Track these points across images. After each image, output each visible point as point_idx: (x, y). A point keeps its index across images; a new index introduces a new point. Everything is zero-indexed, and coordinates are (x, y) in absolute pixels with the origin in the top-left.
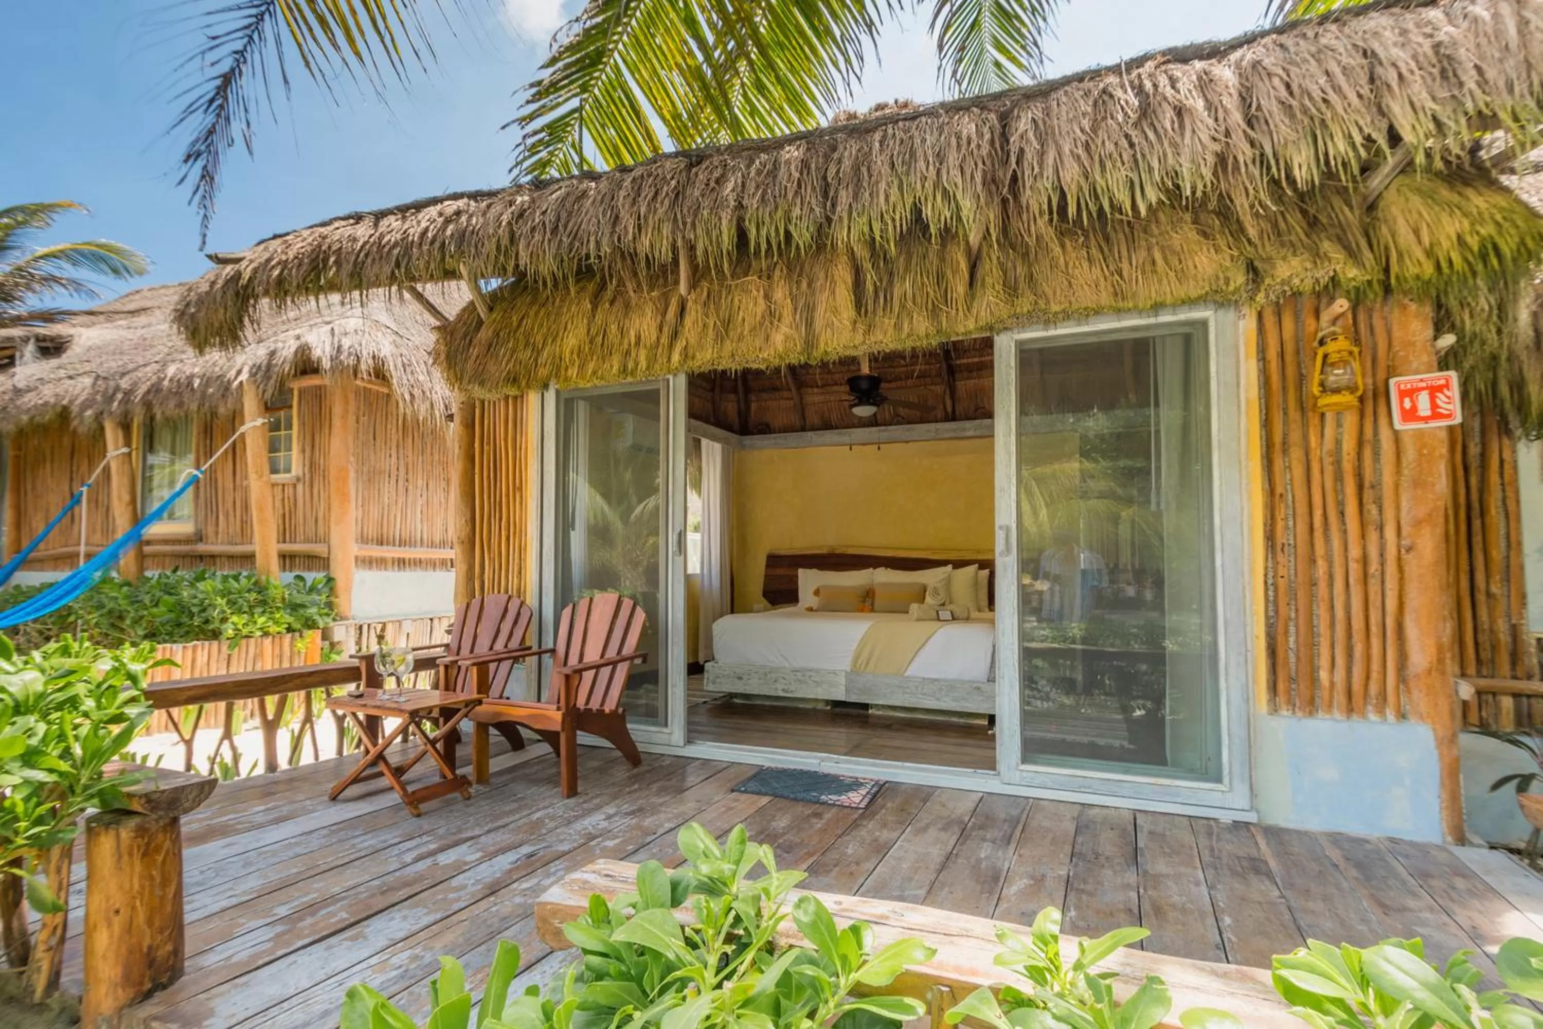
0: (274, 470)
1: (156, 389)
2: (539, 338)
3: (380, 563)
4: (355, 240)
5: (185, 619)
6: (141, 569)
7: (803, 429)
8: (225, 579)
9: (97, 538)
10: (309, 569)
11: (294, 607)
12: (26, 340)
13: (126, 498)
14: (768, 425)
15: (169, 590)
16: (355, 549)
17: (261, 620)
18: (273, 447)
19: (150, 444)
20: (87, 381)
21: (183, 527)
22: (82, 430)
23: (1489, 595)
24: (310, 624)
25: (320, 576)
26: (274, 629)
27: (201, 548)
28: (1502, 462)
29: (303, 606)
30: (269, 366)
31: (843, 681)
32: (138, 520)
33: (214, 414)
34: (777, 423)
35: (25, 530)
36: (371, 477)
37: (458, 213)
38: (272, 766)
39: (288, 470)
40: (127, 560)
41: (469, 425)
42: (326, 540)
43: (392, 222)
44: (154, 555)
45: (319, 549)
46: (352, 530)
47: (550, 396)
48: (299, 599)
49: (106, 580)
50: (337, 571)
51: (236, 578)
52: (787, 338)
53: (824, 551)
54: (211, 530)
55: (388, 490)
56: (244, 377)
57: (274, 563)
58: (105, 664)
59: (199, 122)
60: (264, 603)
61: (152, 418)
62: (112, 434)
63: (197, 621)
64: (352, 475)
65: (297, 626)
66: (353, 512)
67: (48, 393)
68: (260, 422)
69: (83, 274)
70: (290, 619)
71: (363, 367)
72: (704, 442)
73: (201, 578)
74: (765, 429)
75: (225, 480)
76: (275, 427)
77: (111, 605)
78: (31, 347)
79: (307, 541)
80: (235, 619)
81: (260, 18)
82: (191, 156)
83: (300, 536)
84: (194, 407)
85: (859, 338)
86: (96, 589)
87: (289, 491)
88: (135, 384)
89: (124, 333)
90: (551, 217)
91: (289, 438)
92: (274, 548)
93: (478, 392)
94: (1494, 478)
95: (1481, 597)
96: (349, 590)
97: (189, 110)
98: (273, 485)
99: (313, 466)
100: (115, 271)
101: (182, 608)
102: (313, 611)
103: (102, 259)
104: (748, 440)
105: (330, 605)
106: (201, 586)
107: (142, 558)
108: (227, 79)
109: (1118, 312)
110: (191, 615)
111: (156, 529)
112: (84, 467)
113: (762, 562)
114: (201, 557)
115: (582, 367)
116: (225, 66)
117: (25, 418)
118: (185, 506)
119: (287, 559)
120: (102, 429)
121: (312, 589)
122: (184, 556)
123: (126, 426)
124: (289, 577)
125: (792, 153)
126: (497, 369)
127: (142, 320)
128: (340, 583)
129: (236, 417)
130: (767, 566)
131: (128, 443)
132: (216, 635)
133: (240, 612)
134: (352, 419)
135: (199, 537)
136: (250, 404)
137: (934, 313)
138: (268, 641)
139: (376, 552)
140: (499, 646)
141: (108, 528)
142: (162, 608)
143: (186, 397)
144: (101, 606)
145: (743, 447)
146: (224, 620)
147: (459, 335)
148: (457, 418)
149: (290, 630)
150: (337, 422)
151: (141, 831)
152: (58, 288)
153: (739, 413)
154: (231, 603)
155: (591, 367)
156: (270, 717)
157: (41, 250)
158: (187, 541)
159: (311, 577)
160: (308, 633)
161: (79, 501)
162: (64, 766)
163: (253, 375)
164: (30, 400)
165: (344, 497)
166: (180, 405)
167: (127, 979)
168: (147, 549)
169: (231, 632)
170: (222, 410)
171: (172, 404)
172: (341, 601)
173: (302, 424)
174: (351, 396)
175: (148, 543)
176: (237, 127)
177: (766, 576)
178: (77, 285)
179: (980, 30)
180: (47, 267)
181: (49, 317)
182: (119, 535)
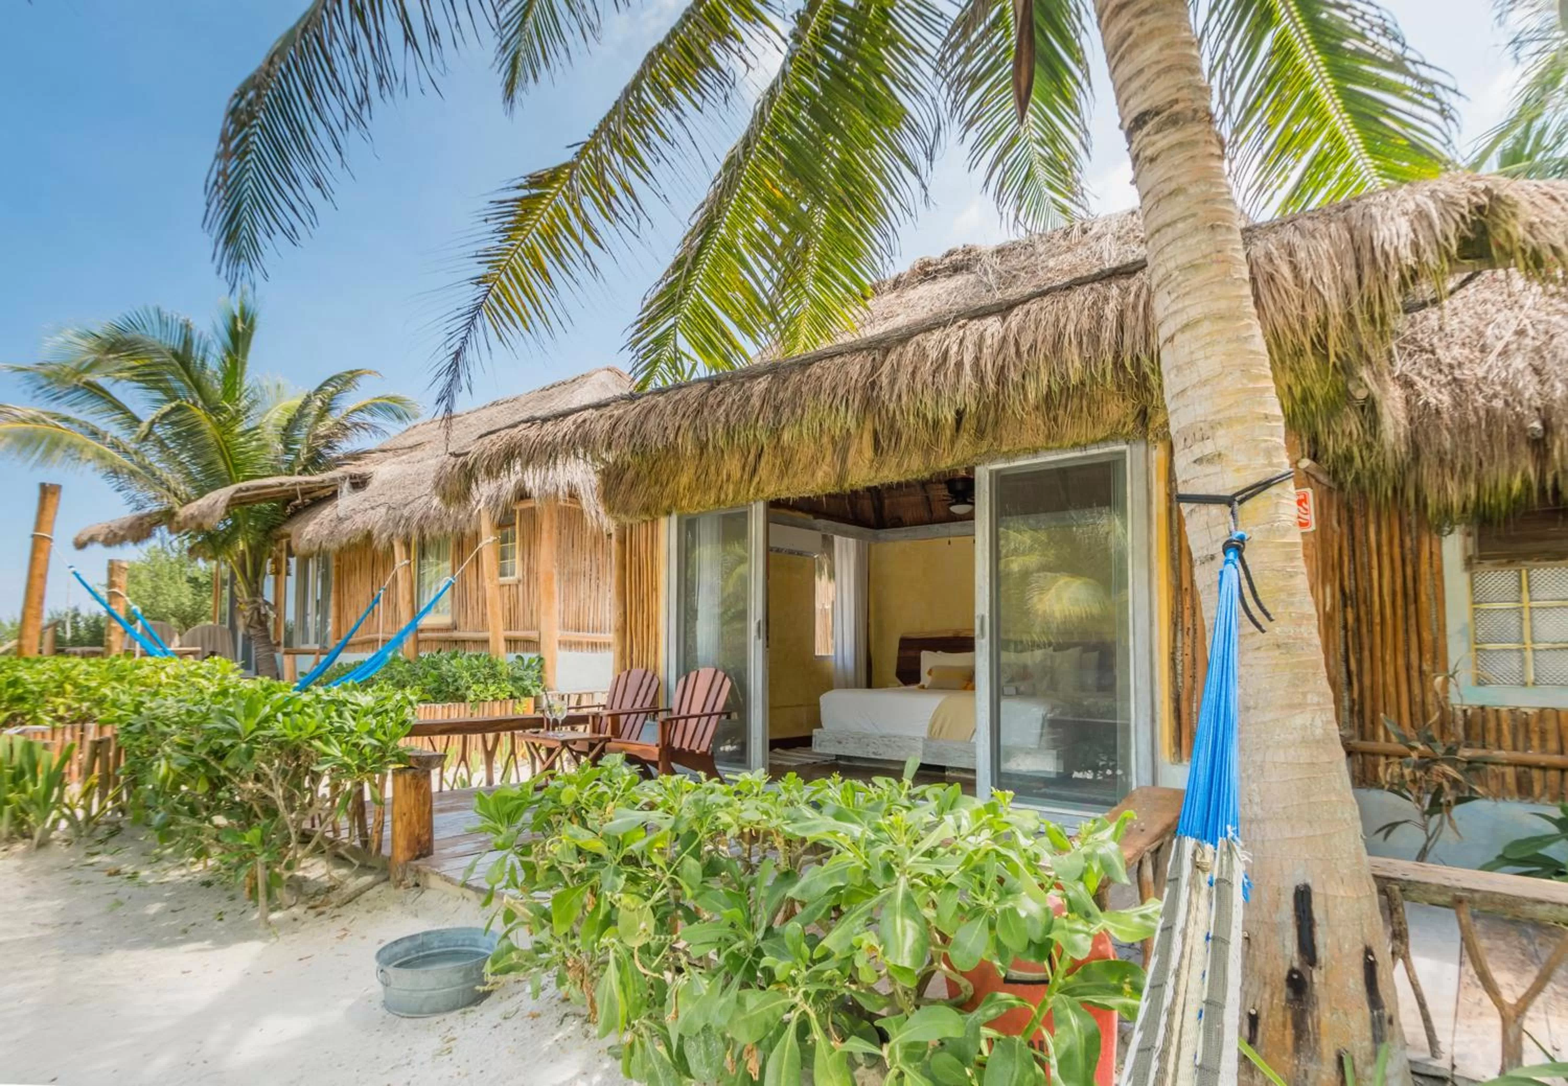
0: (503, 574)
1: (425, 517)
2: (665, 477)
3: (578, 645)
4: (528, 439)
5: (444, 688)
6: (417, 651)
7: (932, 522)
8: (469, 658)
9: (389, 627)
10: (527, 650)
11: (516, 680)
12: (343, 479)
13: (408, 597)
14: (900, 519)
15: (435, 666)
16: (558, 634)
17: (492, 688)
18: (503, 556)
19: (423, 554)
20: (383, 510)
21: (445, 619)
22: (380, 548)
23: (1421, 672)
24: (526, 693)
25: (534, 655)
26: (501, 696)
27: (456, 634)
28: (1431, 553)
29: (521, 679)
30: (498, 497)
31: (920, 745)
32: (416, 615)
33: (463, 534)
34: (908, 516)
35: (343, 622)
36: (571, 578)
37: (584, 421)
38: (490, 782)
39: (513, 574)
40: (408, 644)
41: (622, 542)
42: (537, 628)
43: (549, 426)
44: (425, 641)
45: (533, 635)
46: (556, 619)
47: (674, 518)
48: (518, 673)
49: (395, 659)
50: (545, 654)
51: (477, 658)
52: (826, 474)
53: (950, 634)
54: (462, 621)
55: (583, 587)
56: (481, 506)
57: (502, 645)
58: (398, 696)
59: (443, 381)
60: (494, 676)
61: (424, 538)
62: (399, 551)
63: (451, 689)
64: (556, 578)
65: (516, 694)
66: (557, 606)
67: (359, 521)
68: (492, 538)
69: (379, 420)
70: (510, 688)
71: (561, 493)
72: (837, 539)
73: (454, 657)
74: (898, 523)
75: (471, 583)
76: (504, 540)
77: (399, 677)
78: (346, 485)
79: (526, 629)
80: (474, 687)
81: (474, 318)
82: (440, 400)
83: (521, 626)
84: (450, 529)
85: (873, 474)
86: (390, 666)
87: (514, 589)
88: (412, 512)
89: (405, 467)
90: (630, 426)
91: (513, 547)
92: (502, 634)
93: (625, 519)
94: (1424, 567)
95: (1415, 674)
96: (554, 668)
97: (438, 375)
98: (503, 586)
99: (529, 570)
100: (399, 417)
101: (441, 679)
102: (527, 683)
103: (391, 409)
104: (882, 533)
105: (540, 679)
106: (453, 662)
107: (418, 642)
108: (458, 354)
109: (1048, 449)
110: (448, 685)
111: (427, 621)
112: (381, 574)
113: (896, 645)
114: (456, 642)
115: (691, 498)
116: (456, 348)
117: (345, 540)
118: (446, 601)
119: (512, 643)
120: (392, 547)
121: (529, 666)
122: (445, 641)
123: (407, 545)
124: (512, 657)
125: (761, 385)
126: (636, 502)
127: (418, 454)
128: (548, 663)
129: (477, 536)
130: (900, 648)
131: (409, 558)
132: (463, 699)
133: (478, 682)
134: (555, 531)
135: (455, 627)
136: (486, 527)
137: (927, 451)
138: (497, 704)
139: (574, 636)
140: (637, 706)
141: (396, 622)
142: (430, 679)
143: (445, 520)
144: (392, 678)
145: (877, 539)
146: (468, 688)
147: (613, 476)
148: (614, 538)
149: (512, 697)
150: (545, 535)
151: (414, 776)
152: (362, 432)
153: (875, 510)
154: (473, 675)
155: (696, 498)
156: (489, 748)
157: (352, 407)
158: (447, 630)
159: (527, 656)
160: (524, 699)
161: (378, 601)
162: (383, 738)
163: (488, 503)
164: (347, 525)
165: (550, 594)
166: (441, 527)
167: (409, 848)
168: (421, 636)
169: (472, 697)
170: (467, 531)
171: (436, 527)
172: (548, 675)
173: (522, 538)
174: (555, 515)
175: (422, 631)
176: (463, 380)
177: (899, 658)
178: (375, 428)
179: (1035, 178)
180: (356, 418)
181: (356, 456)
182: (403, 626)
